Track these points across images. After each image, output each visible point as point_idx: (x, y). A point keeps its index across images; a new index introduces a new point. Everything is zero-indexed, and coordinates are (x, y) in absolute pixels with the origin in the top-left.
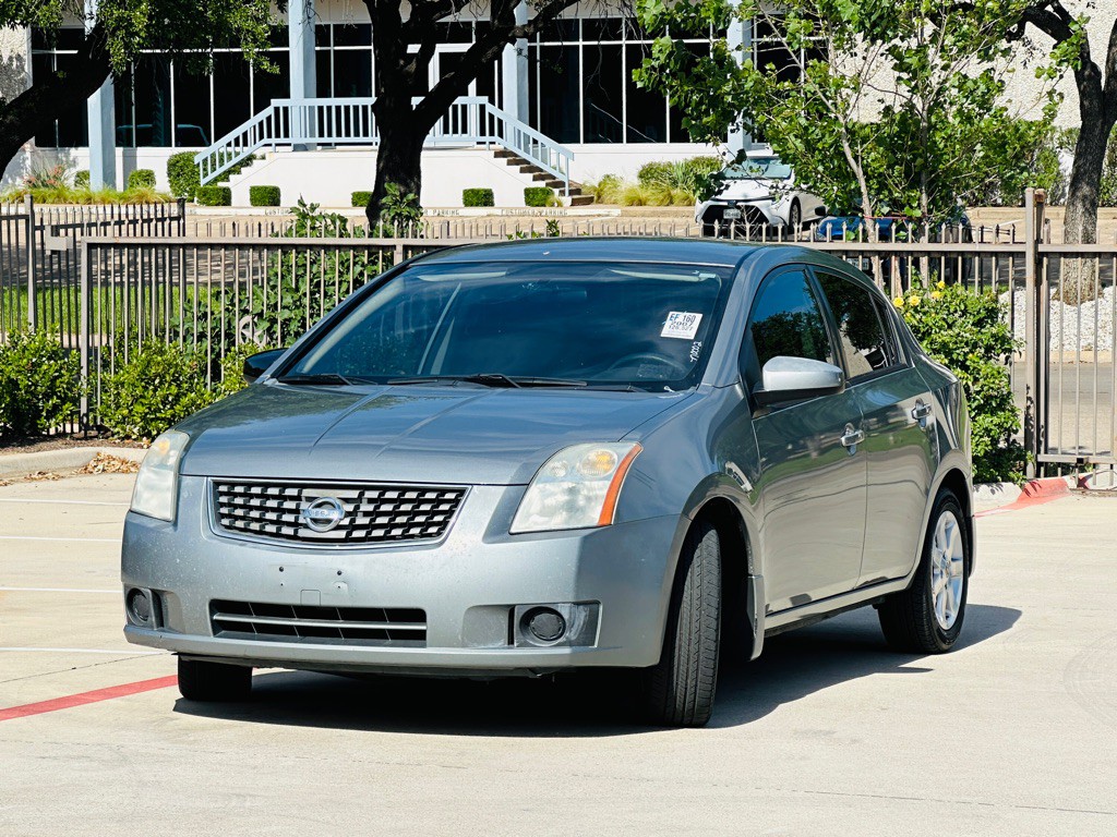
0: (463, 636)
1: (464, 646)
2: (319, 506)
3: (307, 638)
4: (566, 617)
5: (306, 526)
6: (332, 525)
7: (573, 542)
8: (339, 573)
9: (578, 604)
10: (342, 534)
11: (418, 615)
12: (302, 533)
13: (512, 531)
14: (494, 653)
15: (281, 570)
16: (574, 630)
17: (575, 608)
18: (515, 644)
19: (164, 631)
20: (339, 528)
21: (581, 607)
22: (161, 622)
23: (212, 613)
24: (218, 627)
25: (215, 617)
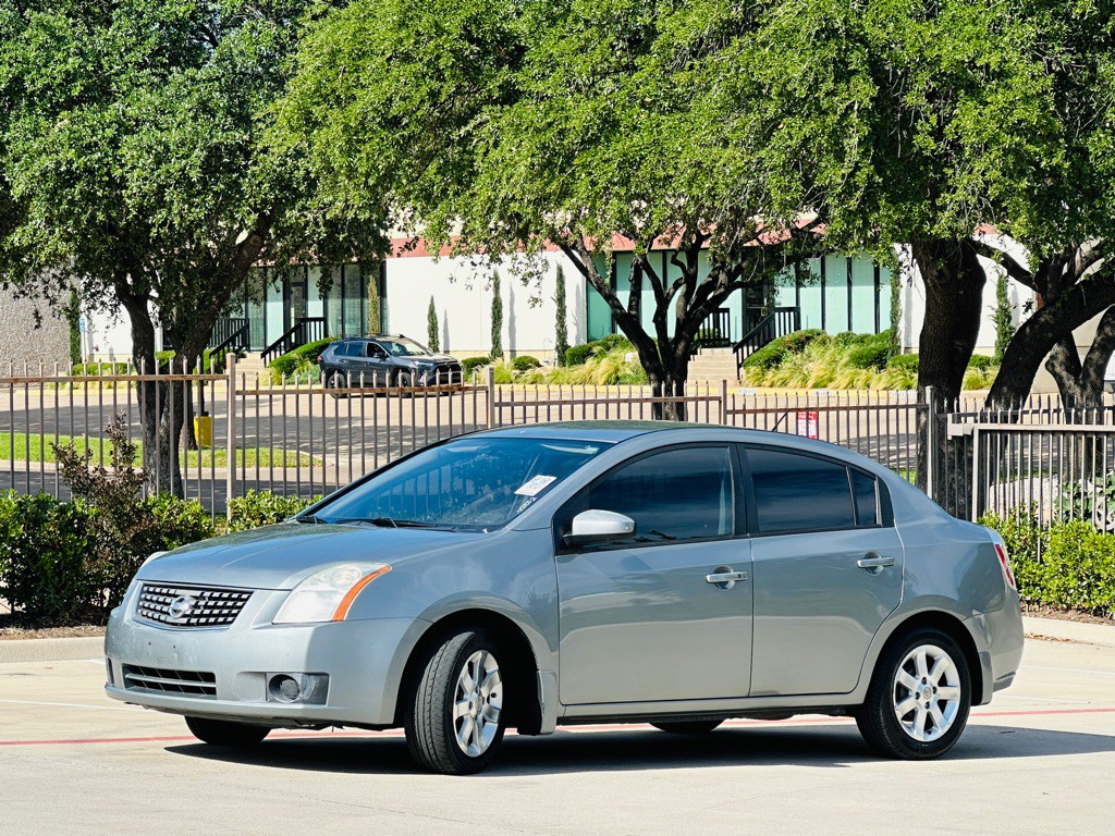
0: (234, 693)
4: (299, 682)
6: (181, 614)
7: (310, 630)
8: (175, 646)
9: (309, 674)
10: (185, 620)
11: (210, 677)
12: (164, 617)
13: (274, 622)
15: (150, 644)
16: (306, 692)
17: (306, 677)
18: (269, 700)
20: (184, 616)
21: (312, 677)
23: (125, 673)
25: (127, 676)
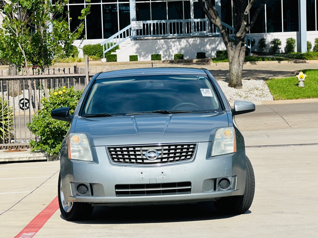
0: (202, 189)
1: (203, 192)
2: (149, 152)
3: (149, 194)
4: (230, 181)
5: (147, 159)
6: (156, 158)
8: (162, 173)
10: (159, 161)
11: (189, 184)
12: (145, 161)
13: (212, 156)
14: (211, 194)
15: (142, 173)
16: (232, 185)
18: (217, 190)
19: (93, 197)
20: (158, 159)
21: (233, 177)
22: (92, 194)
24: (118, 193)
25: (116, 190)
